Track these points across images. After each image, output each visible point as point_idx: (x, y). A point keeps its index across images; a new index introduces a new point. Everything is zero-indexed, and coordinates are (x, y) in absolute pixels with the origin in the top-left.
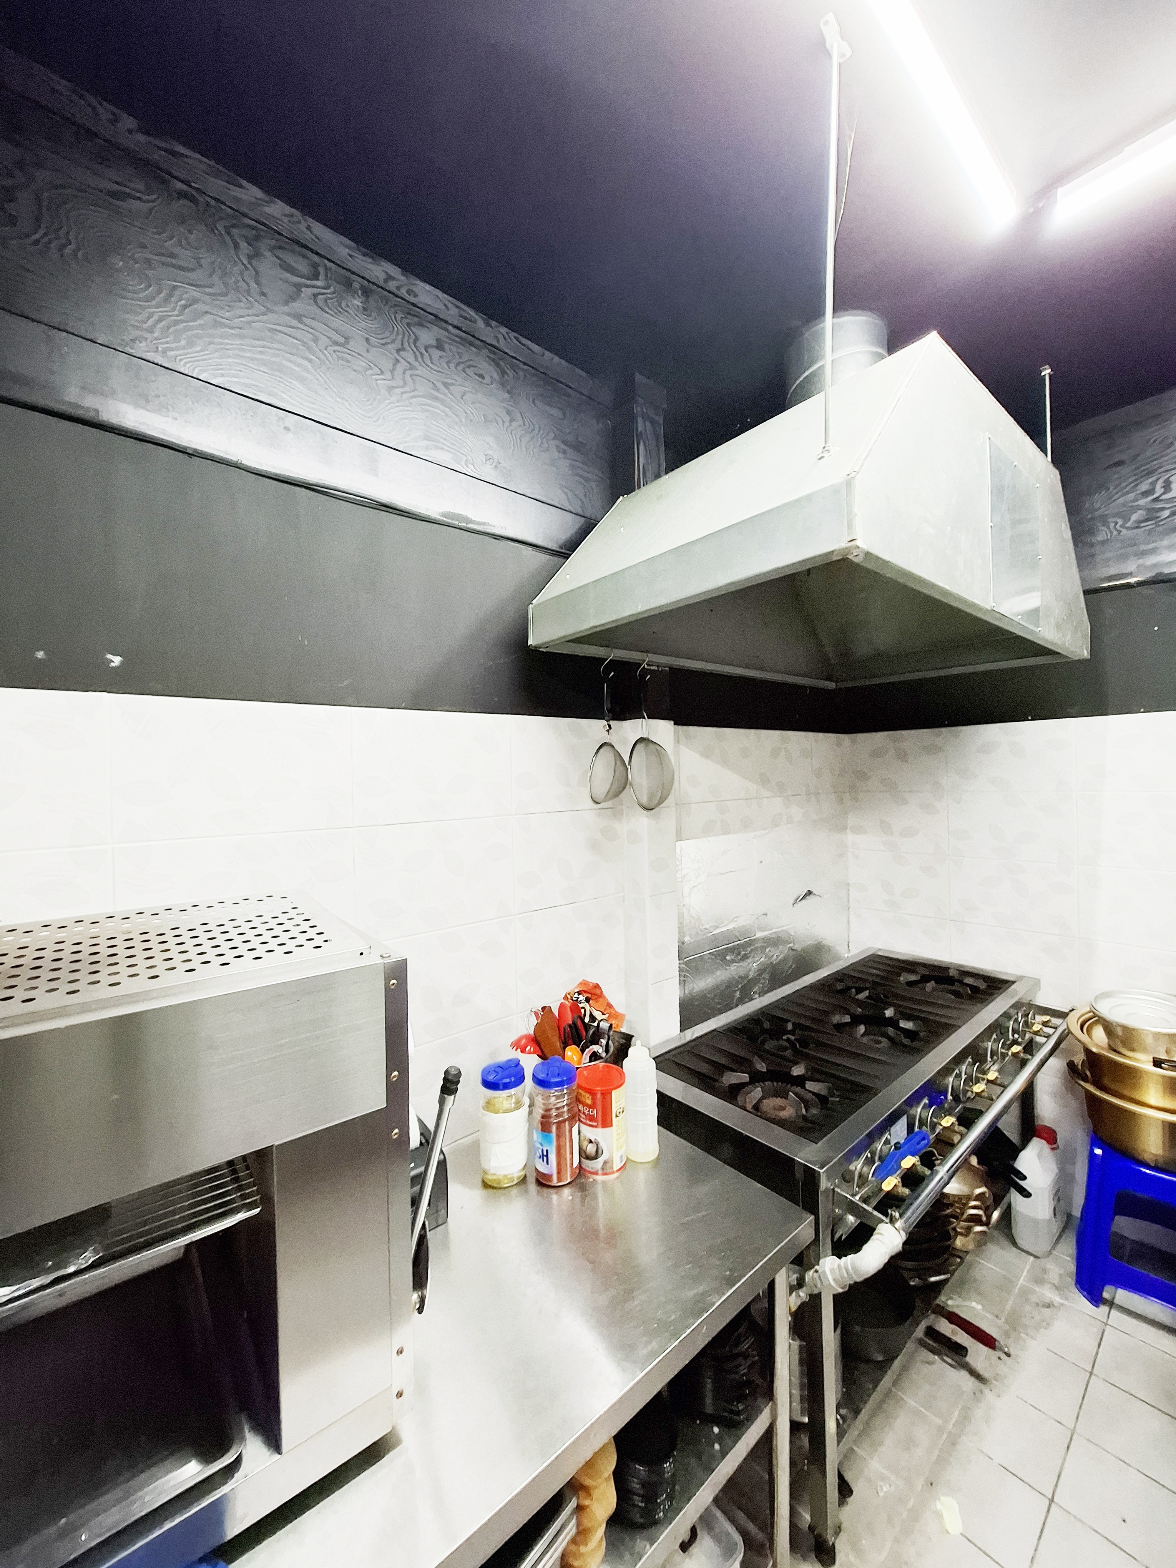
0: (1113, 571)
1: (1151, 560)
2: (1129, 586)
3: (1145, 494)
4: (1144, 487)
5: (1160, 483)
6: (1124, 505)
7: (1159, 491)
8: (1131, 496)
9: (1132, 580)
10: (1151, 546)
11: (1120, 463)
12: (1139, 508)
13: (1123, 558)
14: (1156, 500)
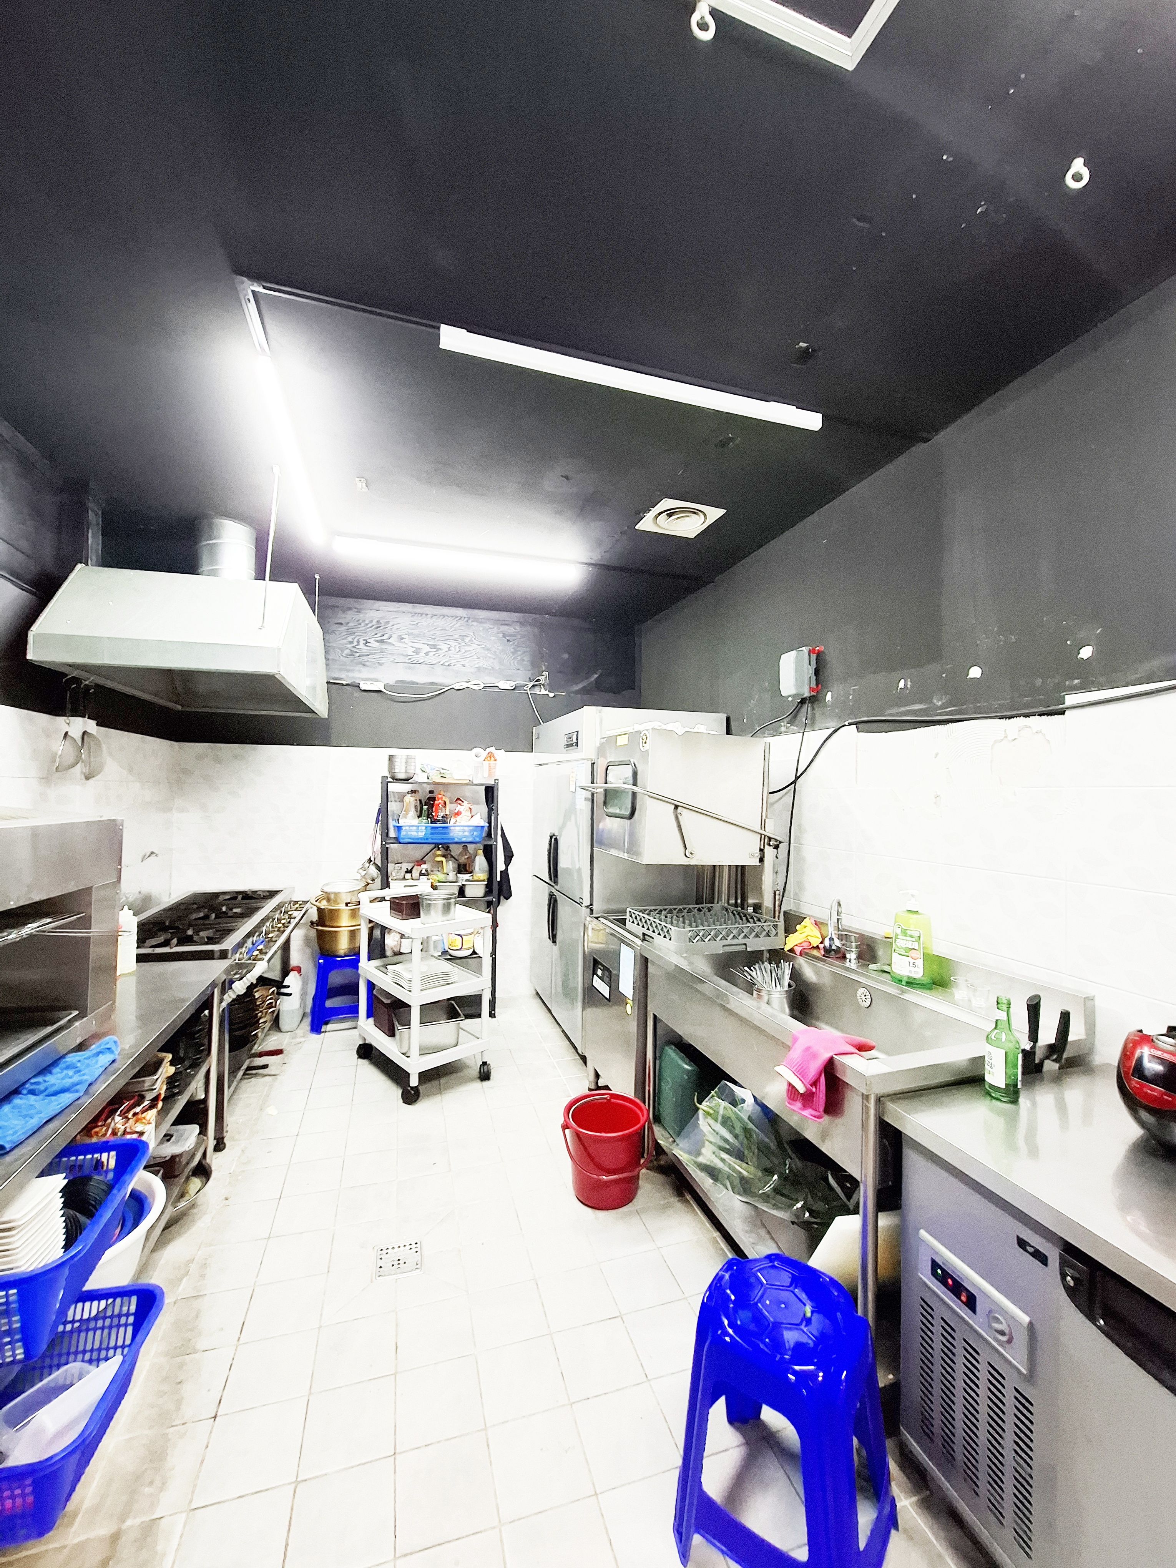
0: (336, 675)
1: (351, 674)
2: (343, 685)
3: (351, 643)
4: (350, 639)
5: (356, 640)
6: (342, 644)
7: (355, 644)
8: (345, 641)
9: (344, 682)
10: (351, 668)
11: (341, 624)
12: (347, 648)
13: (341, 670)
14: (354, 647)
